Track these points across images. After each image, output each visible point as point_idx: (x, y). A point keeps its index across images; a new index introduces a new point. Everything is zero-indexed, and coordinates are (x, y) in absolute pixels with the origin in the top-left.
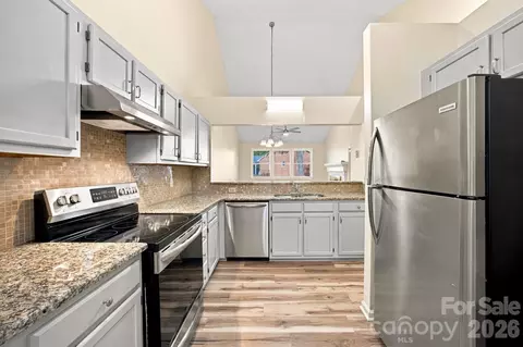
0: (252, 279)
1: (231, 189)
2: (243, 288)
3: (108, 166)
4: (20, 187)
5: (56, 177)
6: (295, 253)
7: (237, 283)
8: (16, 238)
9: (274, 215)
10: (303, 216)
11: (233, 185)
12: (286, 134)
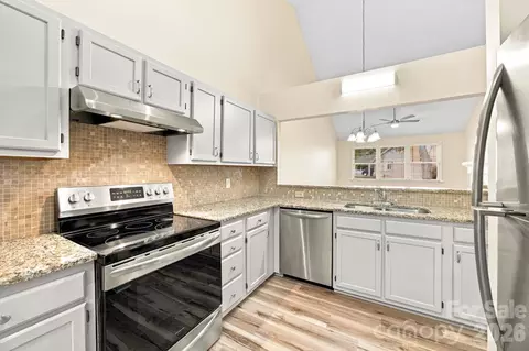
0: (298, 311)
1: (298, 194)
2: (281, 320)
3: (143, 167)
4: (46, 185)
5: (83, 177)
6: (371, 291)
7: (280, 311)
8: (41, 227)
9: (339, 232)
10: (383, 238)
11: (301, 188)
12: (395, 126)
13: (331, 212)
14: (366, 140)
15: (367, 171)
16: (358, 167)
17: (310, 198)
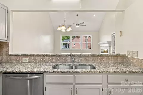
1: (24, 60)
9: (48, 86)
10: (74, 86)
11: (26, 56)
12: (77, 26)
13: (43, 73)
14: (66, 30)
15: (66, 45)
16: (64, 44)
17: (32, 62)
